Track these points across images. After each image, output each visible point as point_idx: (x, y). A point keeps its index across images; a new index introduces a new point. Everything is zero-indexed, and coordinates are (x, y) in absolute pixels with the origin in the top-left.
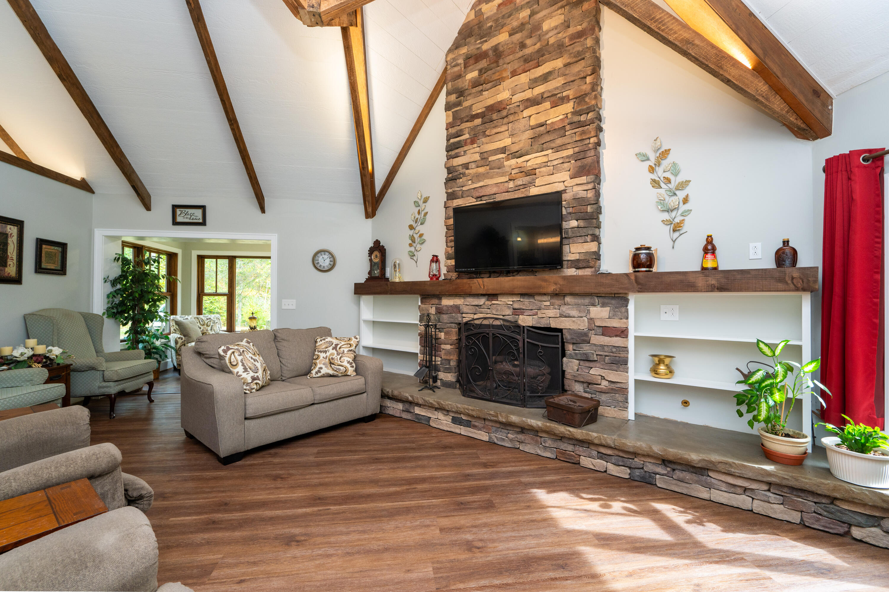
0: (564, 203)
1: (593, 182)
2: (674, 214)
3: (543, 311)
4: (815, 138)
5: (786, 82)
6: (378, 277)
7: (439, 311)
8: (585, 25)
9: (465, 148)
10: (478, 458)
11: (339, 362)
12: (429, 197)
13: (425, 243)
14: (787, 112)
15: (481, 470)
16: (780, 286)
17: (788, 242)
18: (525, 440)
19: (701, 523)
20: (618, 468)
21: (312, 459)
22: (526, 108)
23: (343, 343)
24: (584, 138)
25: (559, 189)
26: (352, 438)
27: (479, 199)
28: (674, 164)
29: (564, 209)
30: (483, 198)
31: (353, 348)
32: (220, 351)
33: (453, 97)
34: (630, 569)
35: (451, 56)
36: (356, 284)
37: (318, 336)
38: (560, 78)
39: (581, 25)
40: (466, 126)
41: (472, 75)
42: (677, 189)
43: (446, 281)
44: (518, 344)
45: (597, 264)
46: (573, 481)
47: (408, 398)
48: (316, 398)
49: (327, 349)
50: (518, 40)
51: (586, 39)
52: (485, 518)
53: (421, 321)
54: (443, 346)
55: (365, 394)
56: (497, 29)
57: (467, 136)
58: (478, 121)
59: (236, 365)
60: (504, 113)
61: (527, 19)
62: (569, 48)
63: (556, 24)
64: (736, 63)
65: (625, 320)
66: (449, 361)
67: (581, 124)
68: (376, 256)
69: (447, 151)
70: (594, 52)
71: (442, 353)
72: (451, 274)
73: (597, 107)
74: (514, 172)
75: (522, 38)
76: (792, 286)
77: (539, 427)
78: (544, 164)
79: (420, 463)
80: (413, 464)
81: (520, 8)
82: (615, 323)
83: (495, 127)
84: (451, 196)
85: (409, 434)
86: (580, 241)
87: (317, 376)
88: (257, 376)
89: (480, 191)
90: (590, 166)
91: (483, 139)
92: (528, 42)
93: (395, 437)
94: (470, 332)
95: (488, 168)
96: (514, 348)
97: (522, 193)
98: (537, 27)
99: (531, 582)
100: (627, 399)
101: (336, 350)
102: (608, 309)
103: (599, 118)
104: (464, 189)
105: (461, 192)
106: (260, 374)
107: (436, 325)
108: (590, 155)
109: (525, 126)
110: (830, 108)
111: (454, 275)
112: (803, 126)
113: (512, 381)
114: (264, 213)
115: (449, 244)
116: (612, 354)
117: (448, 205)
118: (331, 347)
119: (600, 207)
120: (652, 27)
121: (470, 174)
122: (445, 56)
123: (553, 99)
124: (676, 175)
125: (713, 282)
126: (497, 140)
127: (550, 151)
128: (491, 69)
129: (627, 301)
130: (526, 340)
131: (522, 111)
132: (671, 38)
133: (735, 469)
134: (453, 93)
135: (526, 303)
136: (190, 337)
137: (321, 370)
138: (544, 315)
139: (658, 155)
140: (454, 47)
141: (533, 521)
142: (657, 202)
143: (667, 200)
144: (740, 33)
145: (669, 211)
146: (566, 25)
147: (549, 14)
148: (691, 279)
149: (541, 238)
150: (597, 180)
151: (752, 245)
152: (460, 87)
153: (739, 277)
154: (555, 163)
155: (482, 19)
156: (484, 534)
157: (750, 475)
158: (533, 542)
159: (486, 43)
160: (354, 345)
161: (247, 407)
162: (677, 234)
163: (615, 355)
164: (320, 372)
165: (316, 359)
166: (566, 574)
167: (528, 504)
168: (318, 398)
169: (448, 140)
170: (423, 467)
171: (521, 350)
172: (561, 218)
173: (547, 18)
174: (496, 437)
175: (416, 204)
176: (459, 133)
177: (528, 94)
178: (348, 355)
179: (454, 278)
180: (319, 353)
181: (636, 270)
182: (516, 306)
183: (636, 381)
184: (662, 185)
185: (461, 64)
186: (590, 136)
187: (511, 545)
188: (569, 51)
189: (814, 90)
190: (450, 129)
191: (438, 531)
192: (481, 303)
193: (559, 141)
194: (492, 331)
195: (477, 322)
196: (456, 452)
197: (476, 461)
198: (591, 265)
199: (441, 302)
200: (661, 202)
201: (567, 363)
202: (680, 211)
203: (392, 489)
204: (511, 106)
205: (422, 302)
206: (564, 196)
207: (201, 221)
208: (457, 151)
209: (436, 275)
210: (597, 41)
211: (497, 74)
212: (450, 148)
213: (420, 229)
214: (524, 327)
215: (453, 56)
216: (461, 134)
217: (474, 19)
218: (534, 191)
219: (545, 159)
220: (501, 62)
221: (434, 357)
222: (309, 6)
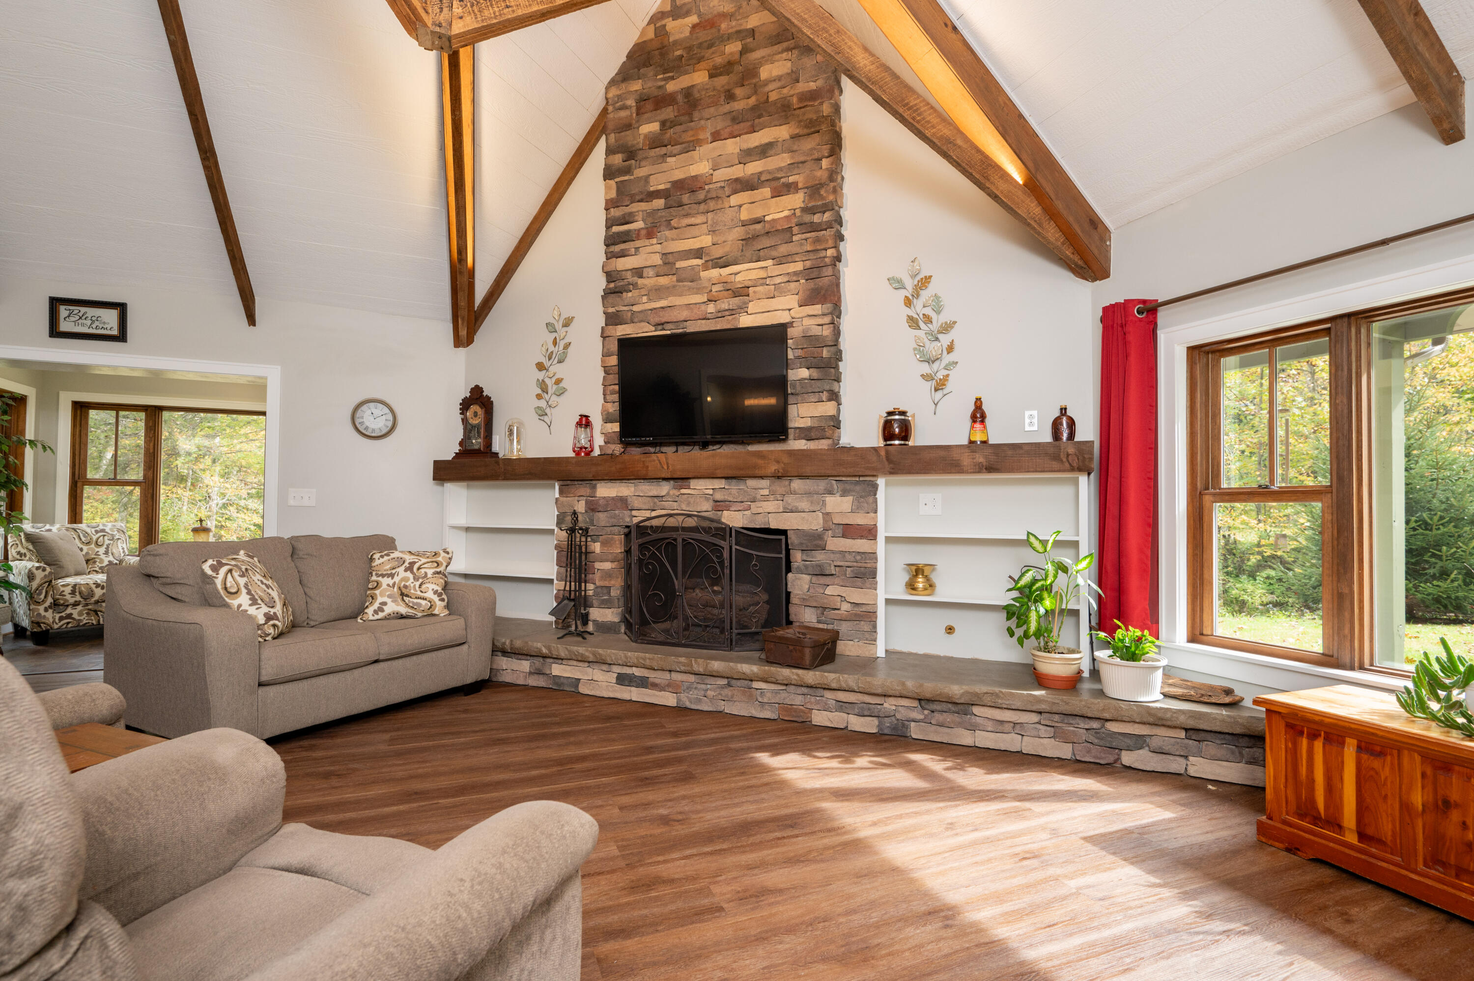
0: (790, 342)
1: (831, 313)
2: (936, 366)
3: (758, 504)
4: (1094, 279)
5: (1060, 205)
6: (479, 450)
7: (593, 507)
8: (820, 83)
9: (638, 243)
10: (663, 727)
11: (419, 593)
12: (573, 318)
13: (566, 393)
14: (1063, 244)
15: (670, 741)
16: (1055, 465)
17: (1066, 409)
18: (732, 696)
19: (962, 769)
20: (862, 719)
21: (383, 747)
22: (735, 192)
23: (424, 560)
24: (818, 247)
25: (782, 321)
26: (447, 717)
27: (660, 327)
28: (937, 297)
29: (790, 352)
30: (667, 326)
31: (441, 569)
32: (206, 568)
33: (618, 159)
34: (875, 819)
35: (614, 92)
36: (435, 462)
37: (374, 549)
38: (785, 155)
39: (815, 82)
40: (640, 208)
41: (650, 128)
42: (940, 332)
43: (605, 457)
44: (722, 555)
45: (836, 435)
46: (802, 742)
47: (540, 650)
48: (382, 652)
49: (394, 571)
50: (723, 87)
51: (821, 103)
52: (682, 790)
53: (559, 524)
54: (598, 565)
55: (465, 647)
56: (691, 62)
57: (639, 225)
58: (659, 203)
59: (236, 593)
60: (701, 195)
61: (737, 56)
62: (797, 112)
63: (780, 73)
64: (1005, 176)
65: (872, 515)
66: (609, 588)
67: (814, 228)
68: (476, 415)
69: (607, 245)
70: (833, 125)
71: (597, 576)
72: (612, 447)
73: (837, 205)
74: (715, 289)
75: (728, 83)
76: (1067, 465)
77: (754, 674)
78: (761, 281)
79: (572, 739)
80: (561, 741)
81: (725, 37)
82: (860, 519)
83: (687, 215)
84: (613, 319)
85: (545, 706)
86: (813, 400)
87: (376, 617)
88: (275, 613)
89: (661, 314)
90: (826, 290)
91: (667, 233)
92: (739, 92)
93: (522, 711)
94: (648, 539)
95: (674, 278)
96: (715, 559)
97: (728, 322)
98: (751, 73)
99: (752, 844)
100: (875, 627)
101: (412, 572)
102: (850, 499)
103: (839, 221)
104: (635, 308)
105: (629, 314)
106: (278, 609)
107: (587, 530)
108: (826, 274)
109: (732, 220)
110: (1108, 243)
111: (617, 448)
112: (1080, 263)
113: (709, 616)
114: (254, 325)
115: (609, 398)
116: (855, 564)
117: (607, 333)
118: (403, 568)
119: (840, 351)
120: (905, 115)
121: (646, 285)
122: (604, 90)
123: (775, 184)
124: (938, 312)
125: (981, 460)
126: (690, 236)
127: (769, 262)
128: (681, 124)
129: (875, 487)
130: (734, 547)
131: (729, 196)
132: (928, 133)
133: (1002, 699)
134: (618, 153)
135: (734, 490)
136: (61, 567)
137: (385, 607)
138: (760, 510)
139: (916, 282)
140: (619, 78)
141: (751, 787)
142: (915, 349)
143: (927, 347)
144: (1007, 138)
145: (930, 361)
146: (794, 78)
147: (769, 56)
148: (955, 455)
149: (750, 398)
150: (836, 311)
151: (1027, 413)
152: (630, 143)
153: (1010, 453)
154: (778, 280)
155: (666, 43)
156: (684, 806)
157: (1018, 704)
158: (752, 807)
159: (673, 82)
160: (445, 564)
161: (262, 663)
162: (939, 394)
163: (859, 565)
164: (383, 611)
165: (374, 588)
166: (796, 832)
167: (742, 771)
168: (384, 652)
169: (608, 227)
170: (579, 744)
171: (727, 563)
172: (786, 364)
173: (767, 61)
174: (688, 697)
175: (550, 328)
176: (627, 218)
177: (738, 172)
178: (434, 580)
179: (617, 453)
180: (380, 579)
181: (888, 443)
182: (719, 496)
183: (888, 602)
184: (922, 325)
185: (631, 107)
186: (827, 246)
187: (723, 813)
188: (798, 116)
189: (1090, 220)
190: (612, 210)
191: (617, 811)
192: (663, 494)
193: (784, 249)
194: (680, 537)
195: (655, 523)
196: (626, 722)
197: (660, 731)
198: (828, 434)
199: (595, 492)
200: (919, 349)
201: (794, 581)
202: (943, 364)
203: (534, 773)
204: (711, 186)
205: (561, 492)
206: (791, 332)
207: (115, 332)
208: (622, 246)
209: (586, 448)
210: (837, 109)
211: (691, 133)
212: (611, 241)
213: (558, 370)
214: (731, 529)
215: (619, 92)
216: (631, 220)
217: (651, 40)
218: (746, 321)
219: (762, 274)
220: (696, 115)
221: (583, 584)
222: (434, 24)
